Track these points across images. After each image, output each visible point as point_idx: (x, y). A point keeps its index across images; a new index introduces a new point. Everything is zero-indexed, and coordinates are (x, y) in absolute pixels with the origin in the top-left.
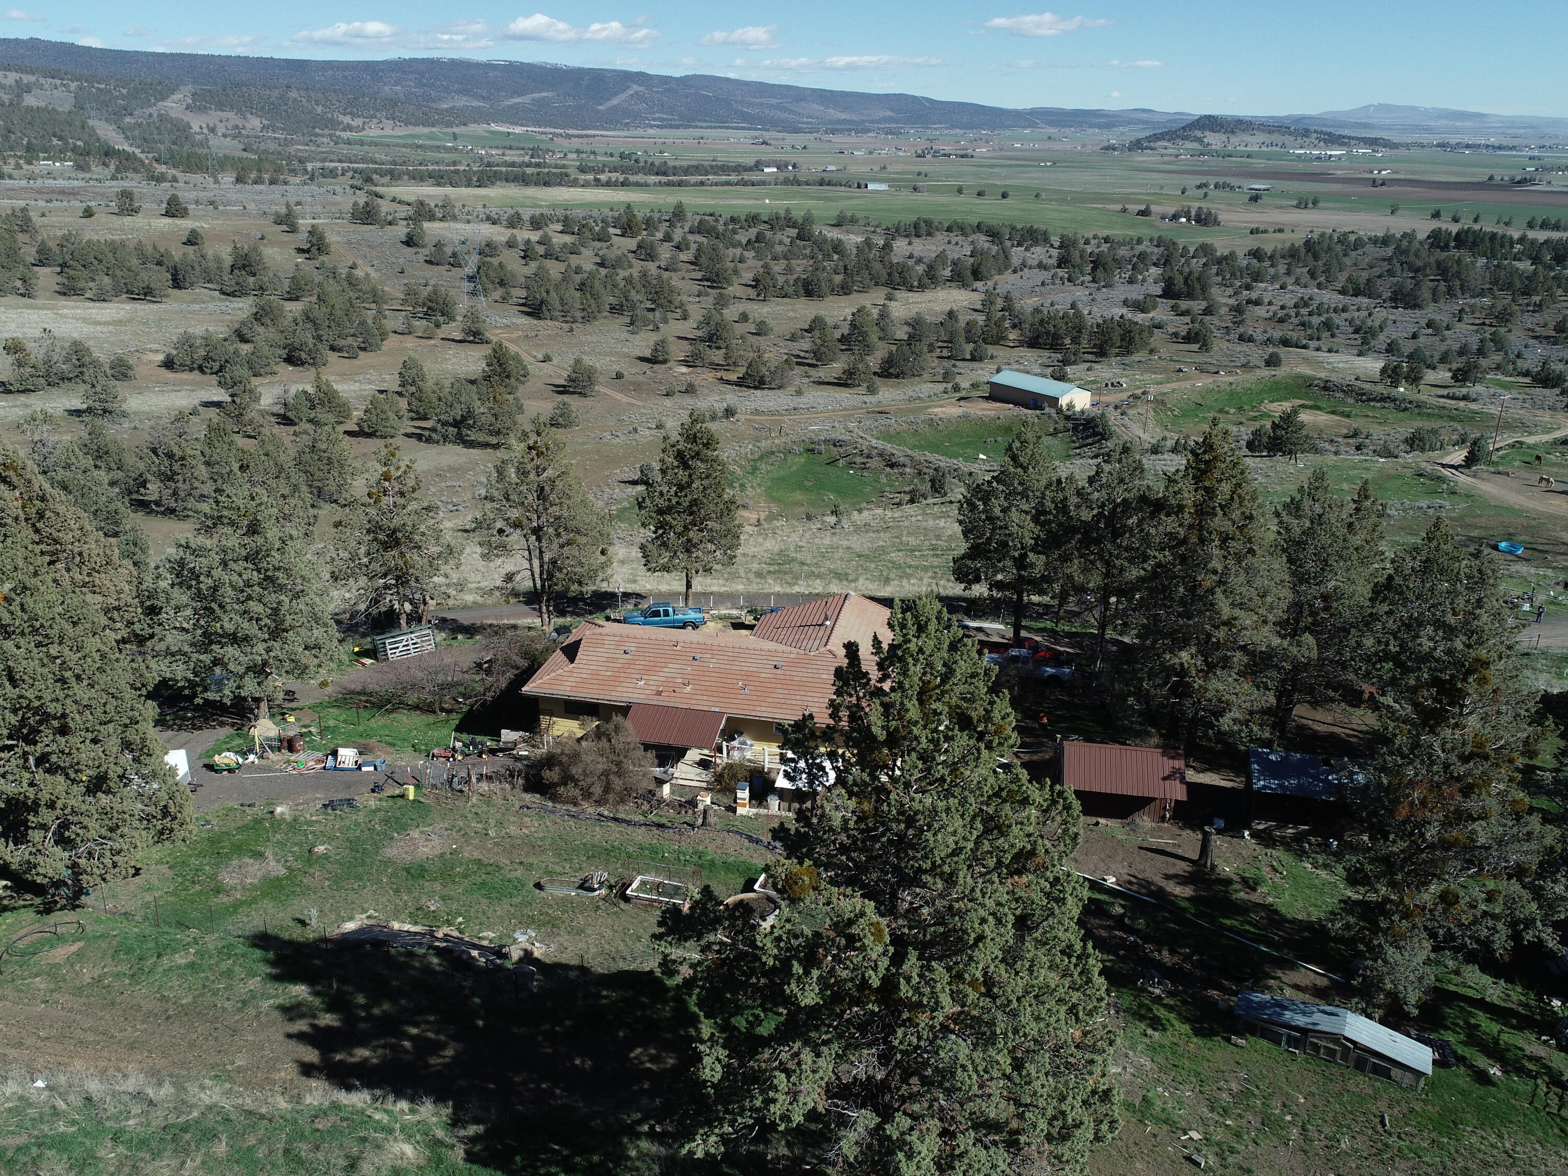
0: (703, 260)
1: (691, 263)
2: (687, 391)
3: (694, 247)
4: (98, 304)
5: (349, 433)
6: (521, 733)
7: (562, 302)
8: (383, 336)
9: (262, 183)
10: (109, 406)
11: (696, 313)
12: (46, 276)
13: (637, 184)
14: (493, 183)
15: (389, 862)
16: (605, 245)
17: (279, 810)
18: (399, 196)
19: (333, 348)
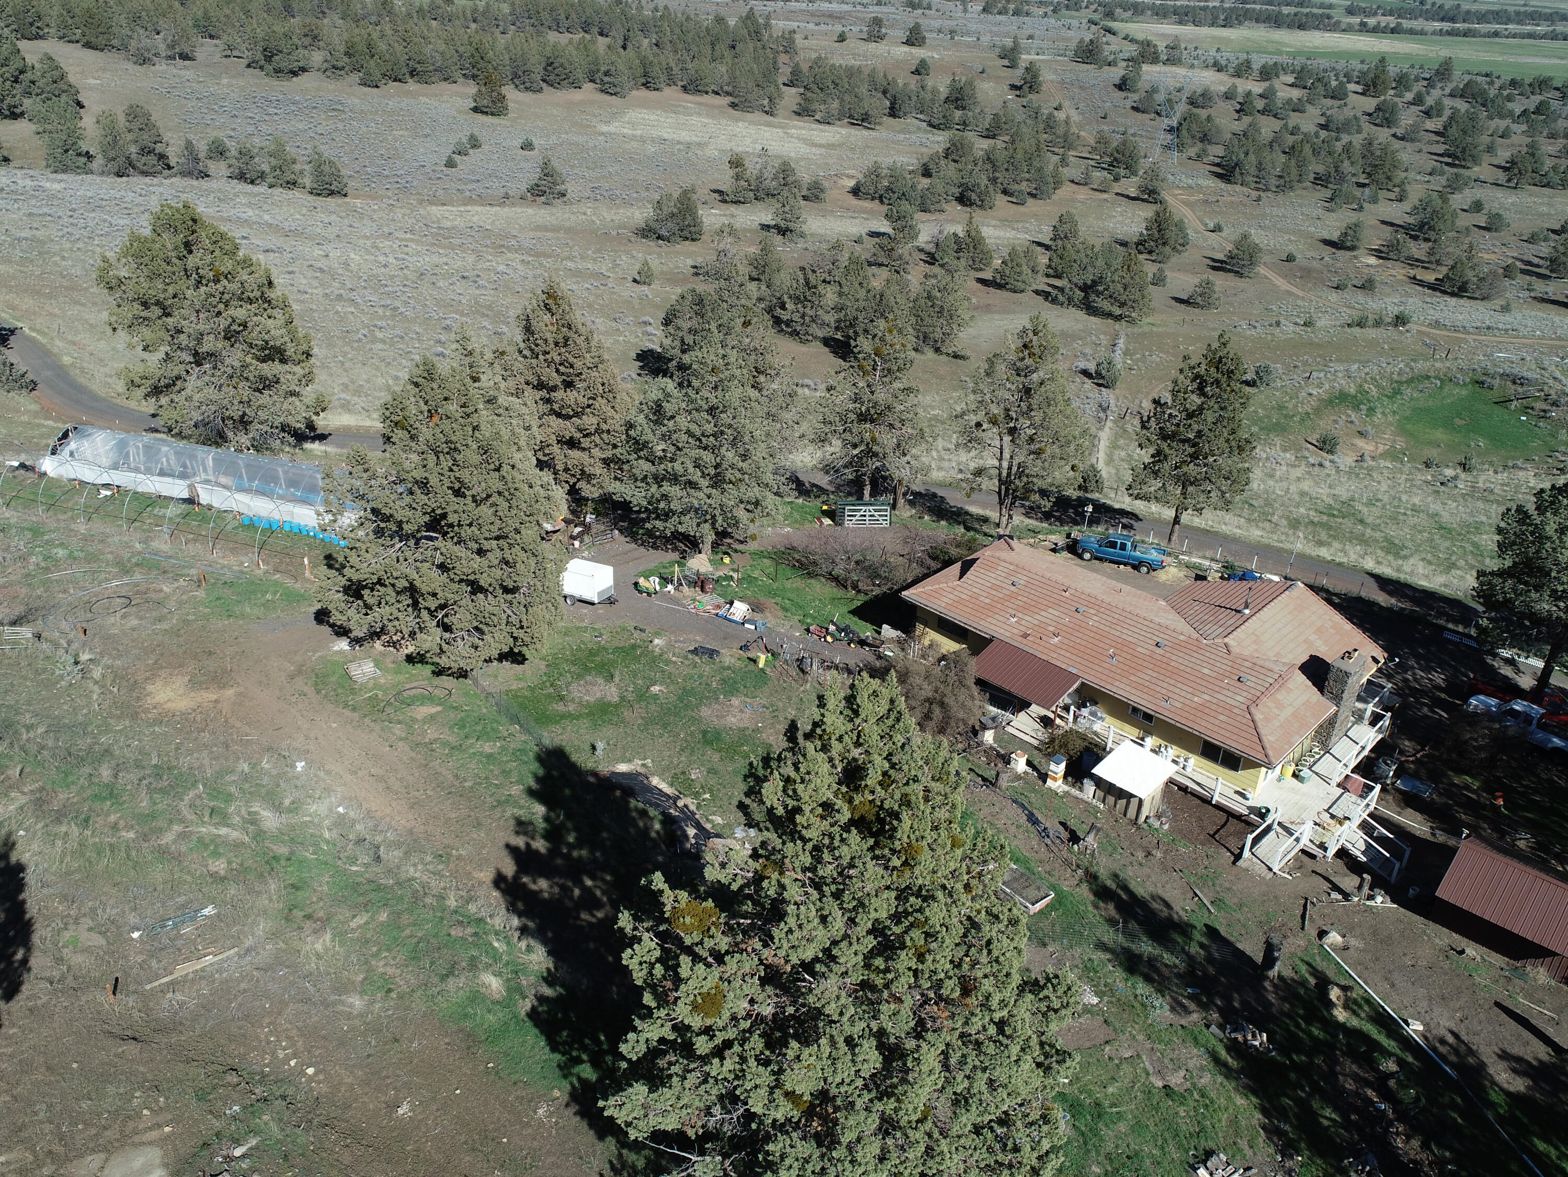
0: (1454, 132)
1: (1437, 133)
2: (1363, 287)
3: (1447, 113)
4: (821, 127)
5: (981, 281)
6: (899, 633)
7: (1260, 167)
8: (1057, 184)
9: (1006, 13)
10: (791, 225)
11: (1416, 193)
12: (791, 96)
13: (1412, 32)
14: (1240, 23)
15: (695, 720)
16: (1337, 103)
17: (656, 641)
18: (1132, 34)
19: (1005, 192)
